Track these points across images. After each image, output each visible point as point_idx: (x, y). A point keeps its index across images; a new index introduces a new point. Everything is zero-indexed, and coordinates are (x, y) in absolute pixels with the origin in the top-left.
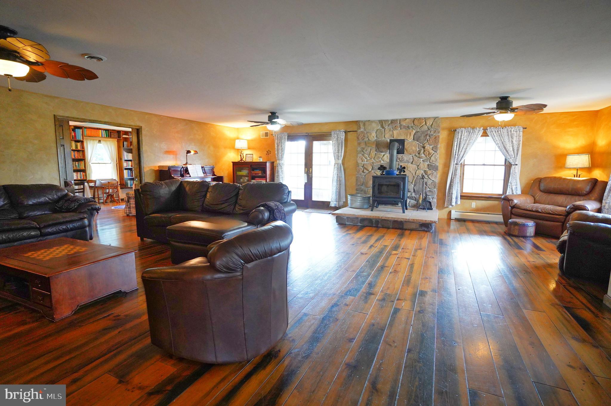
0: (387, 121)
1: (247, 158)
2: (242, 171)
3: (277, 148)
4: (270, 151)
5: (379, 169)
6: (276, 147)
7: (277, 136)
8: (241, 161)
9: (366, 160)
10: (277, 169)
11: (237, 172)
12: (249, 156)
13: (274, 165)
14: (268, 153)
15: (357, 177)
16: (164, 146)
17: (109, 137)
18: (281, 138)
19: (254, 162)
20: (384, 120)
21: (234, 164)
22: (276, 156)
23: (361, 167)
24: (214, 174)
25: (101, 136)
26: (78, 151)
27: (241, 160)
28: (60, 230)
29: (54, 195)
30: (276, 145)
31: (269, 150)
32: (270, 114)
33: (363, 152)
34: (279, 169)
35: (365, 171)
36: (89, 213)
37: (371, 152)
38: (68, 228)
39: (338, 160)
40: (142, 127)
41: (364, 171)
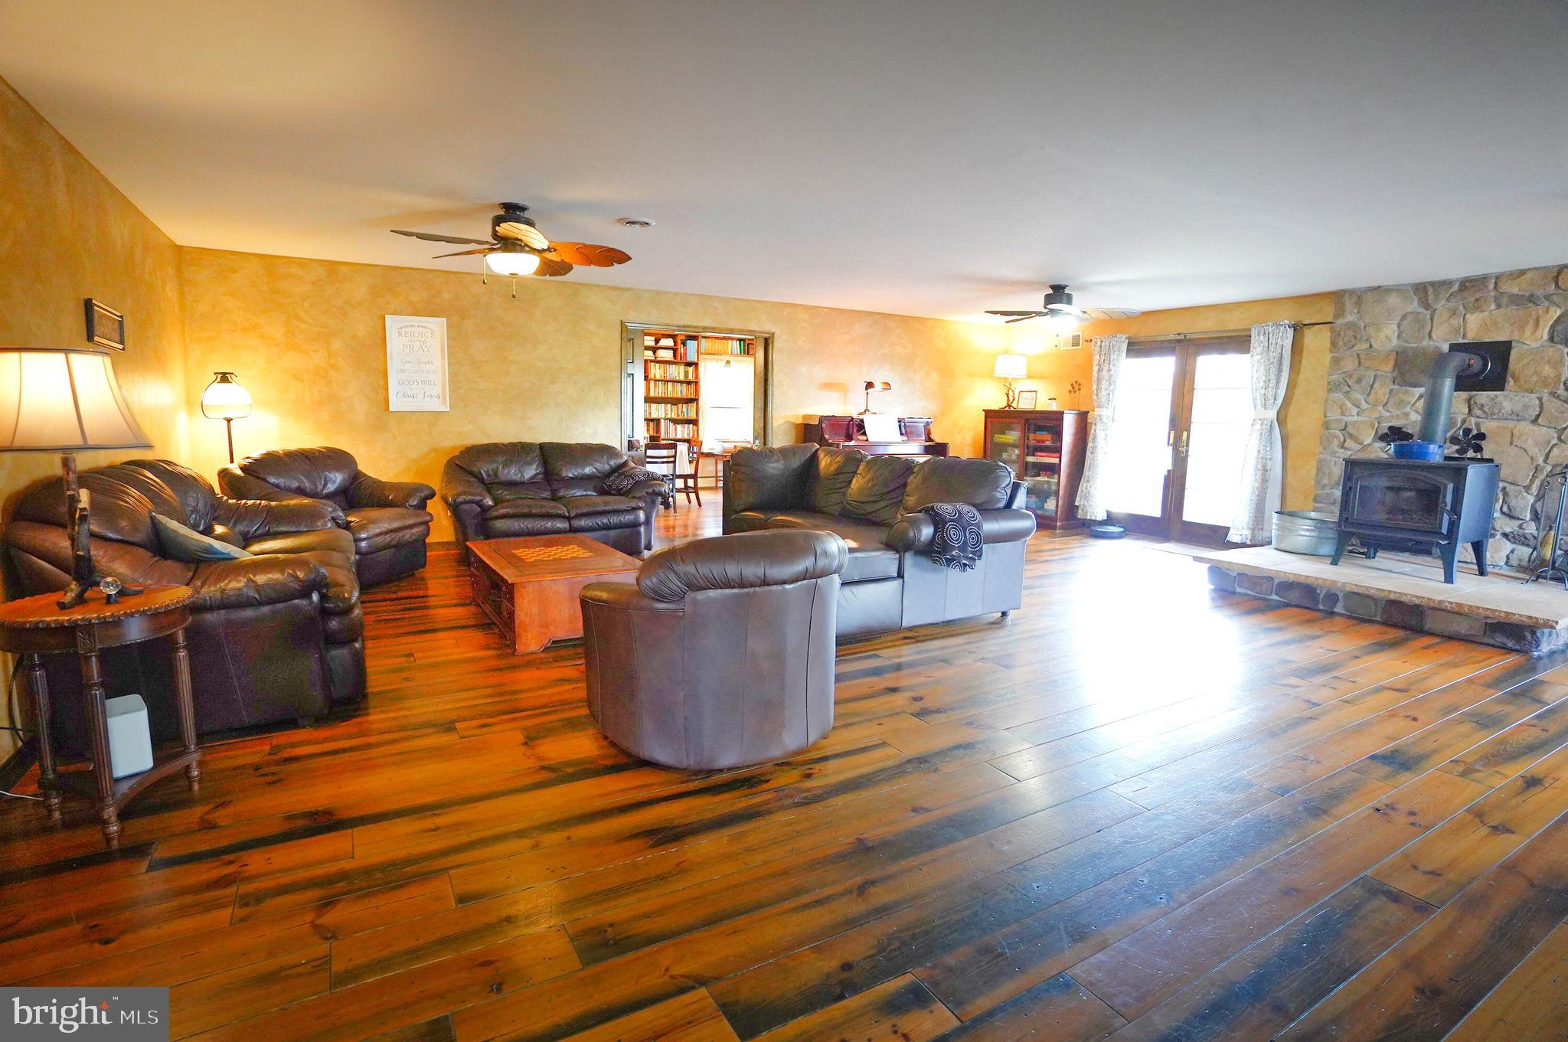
0: (1446, 284)
1: (1021, 401)
2: (1007, 432)
3: (1096, 375)
4: (1080, 385)
5: (1384, 438)
6: (1095, 373)
7: (1099, 343)
8: (1007, 409)
9: (1355, 411)
10: (1093, 431)
11: (996, 436)
12: (1026, 395)
13: (1088, 421)
14: (1075, 388)
15: (1319, 461)
16: (820, 373)
17: (744, 354)
18: (1109, 348)
19: (1037, 412)
20: (1432, 284)
21: (989, 414)
22: (1095, 397)
23: (1338, 432)
24: (930, 438)
25: (730, 353)
26: (689, 383)
27: (1009, 406)
28: (599, 525)
29: (604, 464)
30: (1095, 369)
31: (1076, 382)
32: (1051, 291)
33: (1350, 387)
34: (1098, 431)
35: (1349, 443)
36: (648, 499)
37: (1376, 385)
38: (610, 523)
39: (1265, 409)
40: (774, 333)
41: (1346, 445)
